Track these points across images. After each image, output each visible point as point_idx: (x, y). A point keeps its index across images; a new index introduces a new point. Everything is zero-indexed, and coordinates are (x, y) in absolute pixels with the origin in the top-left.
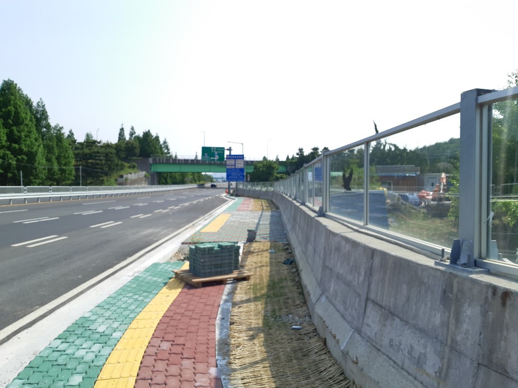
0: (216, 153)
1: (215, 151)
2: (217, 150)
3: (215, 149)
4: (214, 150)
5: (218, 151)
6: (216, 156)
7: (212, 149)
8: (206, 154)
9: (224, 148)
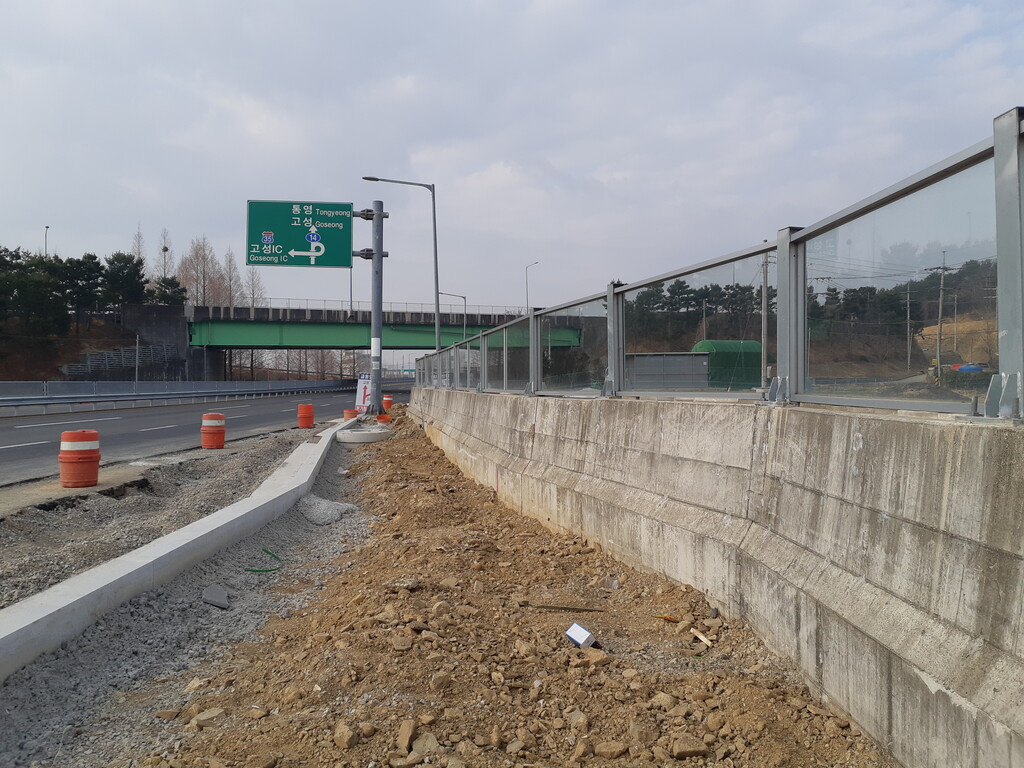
0: (313, 230)
1: (308, 222)
2: (315, 218)
3: (309, 210)
4: (302, 215)
5: (325, 219)
6: (314, 245)
7: (296, 209)
8: (268, 237)
9: (348, 207)
